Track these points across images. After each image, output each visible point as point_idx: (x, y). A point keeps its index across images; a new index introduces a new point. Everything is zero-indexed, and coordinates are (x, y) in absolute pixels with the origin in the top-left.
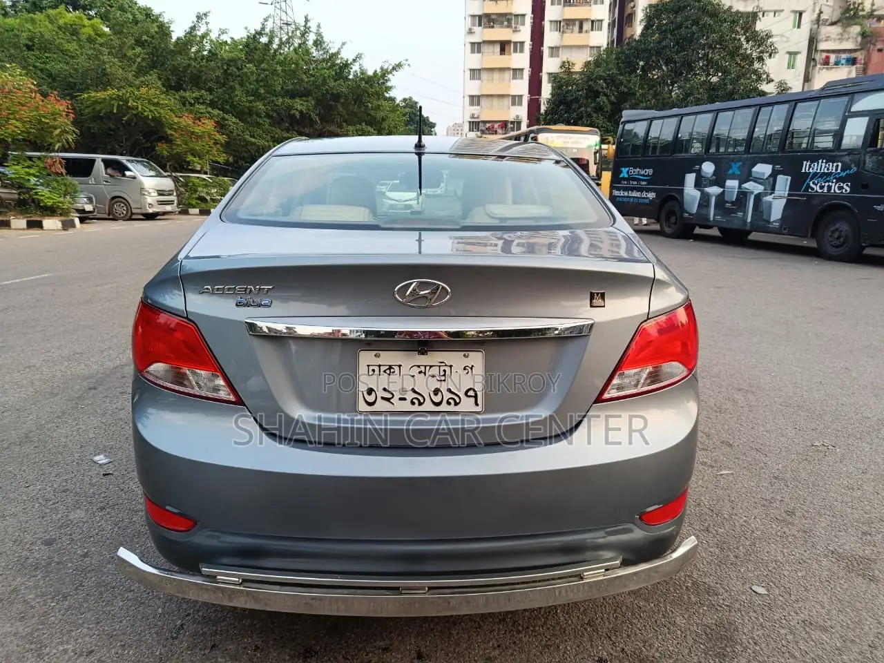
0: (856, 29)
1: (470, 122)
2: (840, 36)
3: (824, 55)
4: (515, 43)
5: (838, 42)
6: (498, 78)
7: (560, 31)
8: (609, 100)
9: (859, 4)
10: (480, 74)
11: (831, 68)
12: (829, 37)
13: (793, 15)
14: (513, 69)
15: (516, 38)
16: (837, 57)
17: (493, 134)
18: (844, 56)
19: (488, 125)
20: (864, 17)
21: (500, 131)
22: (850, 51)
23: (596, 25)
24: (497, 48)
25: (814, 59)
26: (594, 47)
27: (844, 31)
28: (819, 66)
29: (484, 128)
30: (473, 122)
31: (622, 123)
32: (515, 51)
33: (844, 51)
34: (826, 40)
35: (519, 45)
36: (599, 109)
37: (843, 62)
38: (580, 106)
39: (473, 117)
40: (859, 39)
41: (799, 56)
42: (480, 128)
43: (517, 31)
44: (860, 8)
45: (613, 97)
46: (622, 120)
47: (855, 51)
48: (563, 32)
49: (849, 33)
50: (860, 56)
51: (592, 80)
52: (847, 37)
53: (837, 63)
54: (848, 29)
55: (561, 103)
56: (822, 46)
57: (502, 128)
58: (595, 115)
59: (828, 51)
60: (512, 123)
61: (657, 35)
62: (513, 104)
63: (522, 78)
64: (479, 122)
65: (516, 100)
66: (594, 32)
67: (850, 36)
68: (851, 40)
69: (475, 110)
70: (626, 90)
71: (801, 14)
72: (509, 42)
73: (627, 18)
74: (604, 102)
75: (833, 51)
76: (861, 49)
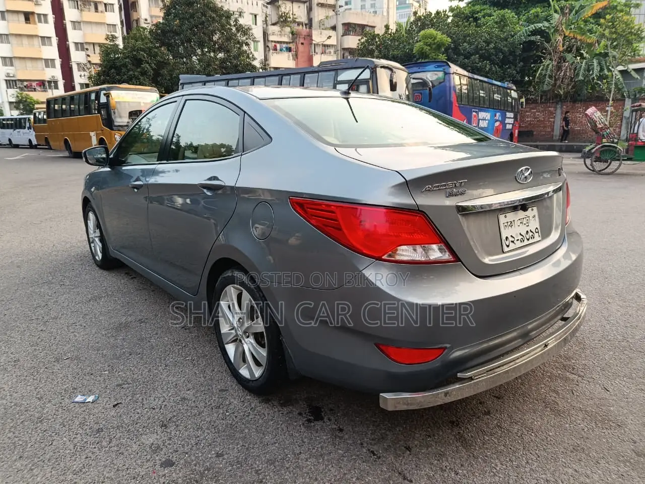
0: (288, 29)
1: (6, 80)
2: (279, 33)
3: (273, 44)
4: (39, 15)
5: (279, 36)
6: (27, 43)
7: (78, 8)
8: (151, 67)
9: (287, 14)
10: (8, 39)
11: (279, 53)
12: (274, 33)
13: (251, 16)
14: (41, 37)
15: (38, 10)
16: (280, 46)
17: (32, 91)
18: (284, 45)
19: (25, 83)
20: (291, 22)
21: (38, 88)
22: (287, 43)
23: (108, 7)
24: (22, 18)
25: (268, 46)
26: (110, 25)
27: (282, 30)
28: (271, 51)
29: (21, 86)
30: (9, 80)
31: (181, 84)
32: (40, 21)
33: (284, 42)
34: (273, 35)
35: (42, 16)
36: (144, 73)
37: (284, 49)
38: (129, 71)
39: (8, 75)
40: (291, 35)
41: (259, 43)
42: (18, 86)
43: (38, 4)
44: (288, 16)
45: (153, 65)
46: (181, 82)
47: (290, 43)
48: (81, 10)
49: (285, 31)
50: (292, 46)
51: (135, 51)
52: (284, 33)
53: (281, 50)
54: (283, 29)
55: (111, 68)
56: (271, 38)
57: (40, 86)
58: (142, 78)
59: (275, 42)
60: (49, 82)
61: (178, 21)
62: (47, 66)
63: (51, 45)
64: (15, 81)
65: (49, 63)
66: (108, 12)
67: (286, 33)
68: (286, 36)
69: (10, 70)
70: (162, 60)
71: (256, 16)
72: (33, 13)
73: (131, 4)
74: (147, 68)
75: (278, 42)
76: (292, 42)
